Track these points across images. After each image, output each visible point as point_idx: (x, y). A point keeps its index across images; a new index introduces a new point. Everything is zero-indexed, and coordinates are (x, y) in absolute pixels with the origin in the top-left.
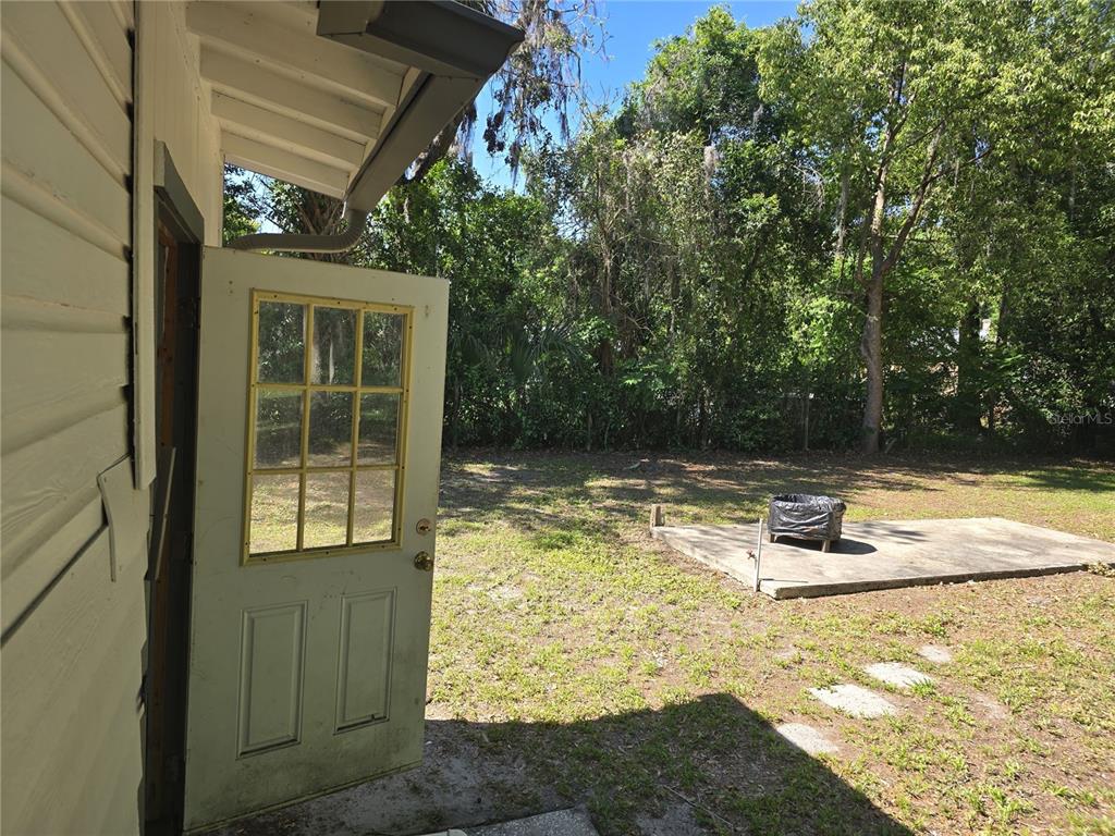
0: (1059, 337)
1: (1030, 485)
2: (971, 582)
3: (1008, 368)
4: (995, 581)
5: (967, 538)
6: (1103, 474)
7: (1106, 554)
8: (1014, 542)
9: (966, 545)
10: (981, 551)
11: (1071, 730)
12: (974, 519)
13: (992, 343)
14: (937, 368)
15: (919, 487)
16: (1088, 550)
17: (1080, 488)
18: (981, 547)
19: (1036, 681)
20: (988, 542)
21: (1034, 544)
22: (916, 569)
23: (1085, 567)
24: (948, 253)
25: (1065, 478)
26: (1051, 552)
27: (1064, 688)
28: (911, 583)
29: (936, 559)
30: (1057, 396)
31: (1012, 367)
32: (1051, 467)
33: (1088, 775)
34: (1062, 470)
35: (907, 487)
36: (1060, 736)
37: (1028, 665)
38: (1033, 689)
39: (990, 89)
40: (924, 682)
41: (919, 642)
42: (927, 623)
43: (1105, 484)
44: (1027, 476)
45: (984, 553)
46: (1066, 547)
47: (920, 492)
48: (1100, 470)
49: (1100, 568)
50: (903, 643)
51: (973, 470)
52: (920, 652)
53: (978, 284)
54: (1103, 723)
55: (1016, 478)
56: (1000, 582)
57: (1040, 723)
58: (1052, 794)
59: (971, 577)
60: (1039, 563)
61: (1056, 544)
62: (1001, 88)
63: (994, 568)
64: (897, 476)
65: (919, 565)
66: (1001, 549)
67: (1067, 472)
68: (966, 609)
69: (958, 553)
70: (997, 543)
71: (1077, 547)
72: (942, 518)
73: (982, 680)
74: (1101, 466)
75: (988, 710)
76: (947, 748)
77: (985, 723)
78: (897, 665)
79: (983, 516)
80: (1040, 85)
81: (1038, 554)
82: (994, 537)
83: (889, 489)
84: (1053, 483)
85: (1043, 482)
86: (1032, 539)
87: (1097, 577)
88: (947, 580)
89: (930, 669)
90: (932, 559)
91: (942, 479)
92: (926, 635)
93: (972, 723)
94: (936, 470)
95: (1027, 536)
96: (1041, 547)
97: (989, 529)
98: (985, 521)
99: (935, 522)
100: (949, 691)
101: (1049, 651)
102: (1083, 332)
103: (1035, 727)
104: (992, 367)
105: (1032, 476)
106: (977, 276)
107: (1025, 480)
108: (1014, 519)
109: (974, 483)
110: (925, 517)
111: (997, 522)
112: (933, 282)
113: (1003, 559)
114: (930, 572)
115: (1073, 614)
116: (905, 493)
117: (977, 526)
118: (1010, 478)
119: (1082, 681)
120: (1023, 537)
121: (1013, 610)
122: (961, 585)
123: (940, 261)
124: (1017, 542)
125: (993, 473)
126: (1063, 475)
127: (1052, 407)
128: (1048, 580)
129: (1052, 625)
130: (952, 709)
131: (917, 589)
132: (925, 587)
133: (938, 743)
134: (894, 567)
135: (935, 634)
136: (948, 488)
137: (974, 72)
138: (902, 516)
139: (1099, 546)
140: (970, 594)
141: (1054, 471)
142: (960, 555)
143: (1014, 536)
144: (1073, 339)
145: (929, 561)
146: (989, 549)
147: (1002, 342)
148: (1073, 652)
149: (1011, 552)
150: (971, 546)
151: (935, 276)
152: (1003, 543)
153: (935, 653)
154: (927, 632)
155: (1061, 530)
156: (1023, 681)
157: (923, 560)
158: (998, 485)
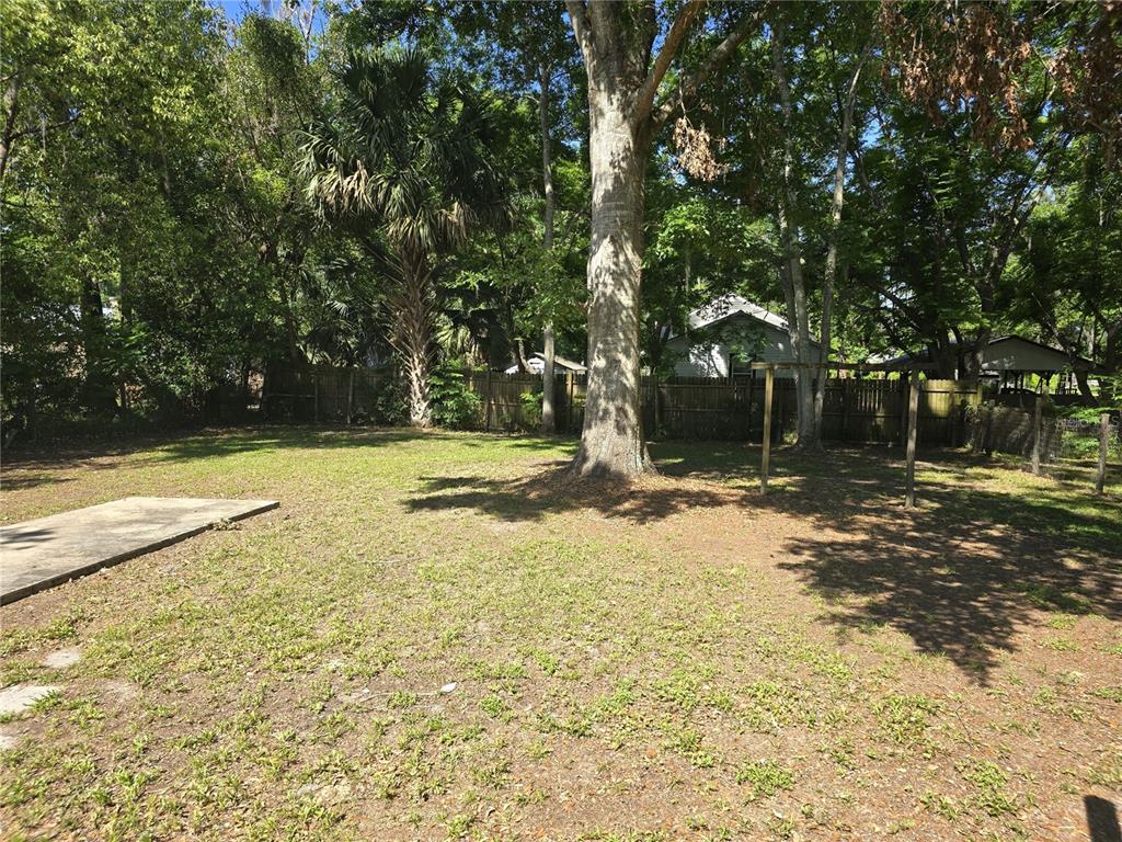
0: (177, 316)
1: (167, 459)
2: (103, 570)
3: (134, 347)
4: (128, 562)
5: (101, 525)
6: (229, 440)
7: (228, 510)
8: (148, 518)
9: (98, 532)
10: (113, 535)
11: (197, 681)
12: (110, 503)
13: (117, 321)
14: (62, 348)
15: (48, 481)
16: (213, 510)
17: (210, 454)
18: (114, 531)
19: (165, 647)
20: (121, 524)
21: (167, 516)
22: (40, 573)
23: (210, 527)
24: (49, 221)
25: (197, 448)
26: (182, 519)
27: (190, 644)
28: (34, 590)
29: (64, 555)
30: (184, 372)
31: (137, 346)
32: (184, 439)
33: (209, 715)
34: (195, 440)
35: (32, 483)
36: (186, 691)
37: (158, 635)
38: (163, 656)
39: (66, 50)
40: (46, 694)
41: (44, 651)
42: (53, 627)
43: (230, 447)
44: (162, 450)
45: (117, 537)
46: (196, 511)
47: (51, 487)
48: (226, 436)
49: (223, 524)
50: (22, 661)
51: (108, 452)
52: (45, 664)
53: (85, 259)
54: (222, 663)
55: (152, 455)
56: (134, 561)
57: (169, 686)
58: (178, 749)
59: (103, 564)
60: (170, 533)
61: (186, 511)
62: (77, 51)
63: (127, 548)
64: (22, 472)
65: (43, 567)
66: (135, 528)
67: (199, 442)
68: (98, 599)
69: (89, 544)
70: (130, 523)
71: (204, 509)
72: (75, 508)
73: (113, 666)
74: (226, 433)
75: (118, 695)
76: (73, 755)
77: (114, 710)
78: (16, 687)
79: (120, 497)
80: (117, 61)
81: (170, 524)
82: (129, 518)
83: (10, 489)
84: (186, 454)
85: (176, 455)
86: (166, 512)
87: (221, 532)
88: (76, 575)
89: (56, 677)
90: (60, 556)
91: (76, 466)
92: (51, 642)
93: (100, 716)
94: (69, 458)
95: (161, 509)
96: (172, 517)
97: (125, 511)
98: (120, 503)
99: (66, 516)
100: (78, 692)
101: (178, 614)
102: (198, 312)
103: (164, 692)
104: (118, 345)
105: (167, 450)
106: (85, 250)
107: (161, 454)
108: (150, 495)
109: (112, 466)
110: (54, 512)
111: (132, 502)
112: (35, 252)
113: (137, 537)
114: (57, 572)
115: (200, 572)
116: (31, 490)
117: (110, 510)
118: (147, 455)
119: (207, 632)
120: (156, 511)
121: (146, 585)
122: (93, 576)
123: (41, 230)
124: (152, 517)
125: (129, 453)
126: (196, 445)
127: (180, 383)
128: (179, 547)
129: (182, 589)
130: (78, 711)
131: (43, 594)
132: (51, 590)
133: (63, 754)
134: (13, 578)
135: (62, 637)
136: (82, 475)
137: (45, 24)
138: (28, 516)
139: (223, 504)
140: (104, 582)
141: (186, 442)
142: (92, 544)
143: (148, 512)
144: (190, 319)
145: (55, 560)
146: (122, 530)
147: (126, 320)
148: (199, 607)
149: (145, 528)
150: (103, 532)
151: (39, 247)
152: (137, 521)
153: (62, 659)
154: (53, 639)
155: (192, 497)
156: (153, 653)
157: (47, 561)
158: (136, 464)
